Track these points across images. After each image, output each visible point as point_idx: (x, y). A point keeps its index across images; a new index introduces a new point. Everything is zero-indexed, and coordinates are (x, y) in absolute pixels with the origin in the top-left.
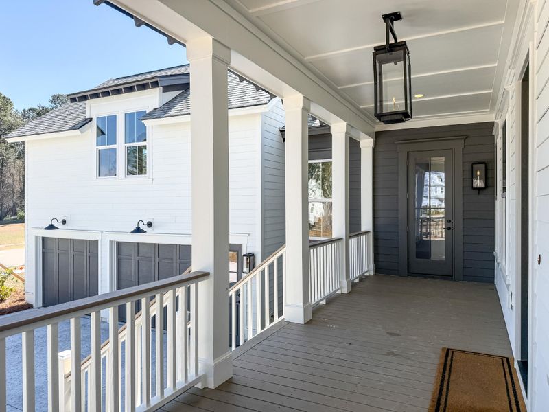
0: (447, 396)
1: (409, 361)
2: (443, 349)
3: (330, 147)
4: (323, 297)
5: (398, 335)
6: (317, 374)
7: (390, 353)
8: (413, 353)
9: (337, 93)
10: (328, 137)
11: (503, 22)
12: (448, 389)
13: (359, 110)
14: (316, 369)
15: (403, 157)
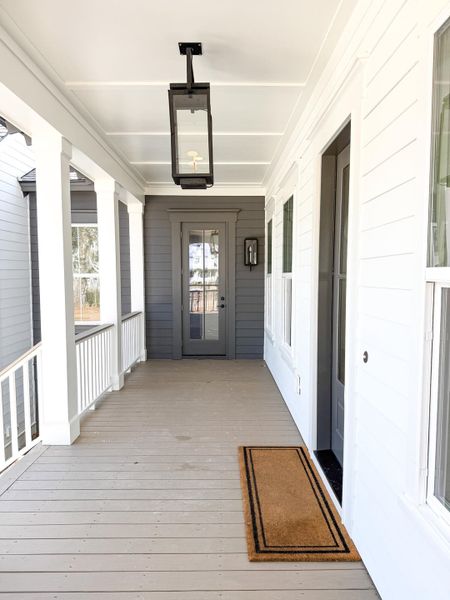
0: (260, 514)
1: (209, 473)
2: (240, 448)
3: (93, 209)
4: (91, 401)
5: (188, 438)
6: (102, 521)
7: (186, 467)
8: (210, 460)
9: (104, 140)
10: (91, 195)
11: (304, 84)
12: (258, 503)
13: (128, 166)
14: (99, 512)
15: (176, 227)
